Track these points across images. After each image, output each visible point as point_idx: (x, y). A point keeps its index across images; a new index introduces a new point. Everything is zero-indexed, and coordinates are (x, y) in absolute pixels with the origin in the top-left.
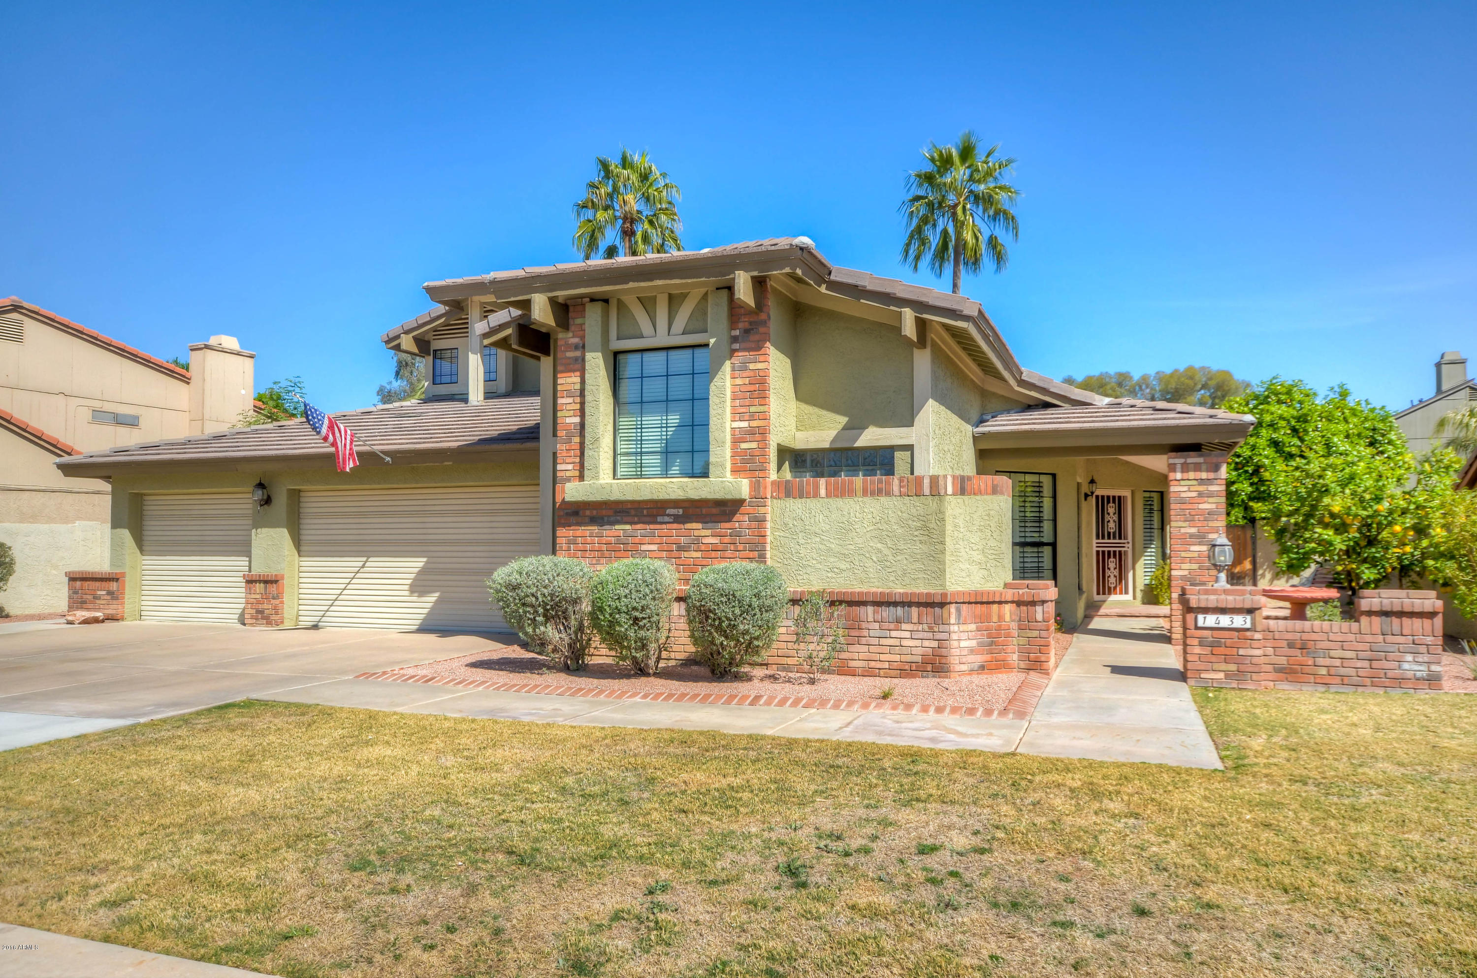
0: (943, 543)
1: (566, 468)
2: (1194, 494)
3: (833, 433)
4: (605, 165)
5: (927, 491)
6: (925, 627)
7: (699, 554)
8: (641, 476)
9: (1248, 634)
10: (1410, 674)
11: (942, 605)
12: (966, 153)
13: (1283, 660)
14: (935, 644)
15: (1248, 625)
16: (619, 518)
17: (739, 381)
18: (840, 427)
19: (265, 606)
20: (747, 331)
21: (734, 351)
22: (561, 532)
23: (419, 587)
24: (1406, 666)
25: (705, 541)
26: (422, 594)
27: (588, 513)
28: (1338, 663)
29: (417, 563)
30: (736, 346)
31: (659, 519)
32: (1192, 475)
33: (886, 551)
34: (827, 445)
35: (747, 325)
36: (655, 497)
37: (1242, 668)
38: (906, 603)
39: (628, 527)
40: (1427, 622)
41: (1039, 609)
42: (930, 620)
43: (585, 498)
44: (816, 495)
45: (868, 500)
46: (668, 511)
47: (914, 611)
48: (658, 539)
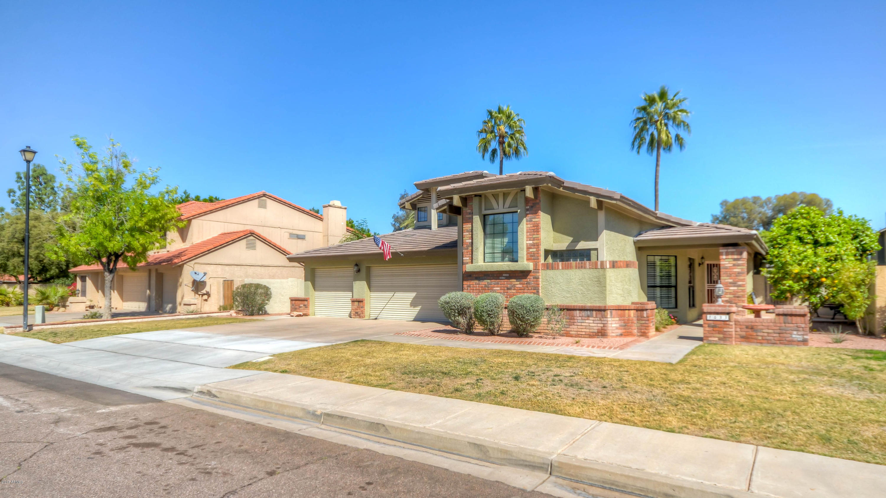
0: (605, 287)
1: (466, 259)
2: (731, 265)
3: (567, 244)
4: (490, 113)
5: (599, 267)
6: (598, 319)
7: (515, 291)
8: (494, 262)
9: (728, 322)
10: (795, 339)
11: (605, 310)
12: (663, 95)
13: (744, 334)
14: (602, 325)
15: (727, 319)
16: (486, 277)
17: (529, 226)
18: (570, 241)
19: (359, 311)
20: (532, 207)
21: (527, 214)
22: (465, 283)
23: (414, 304)
24: (794, 336)
25: (517, 286)
26: (415, 306)
27: (474, 276)
28: (766, 334)
29: (413, 295)
30: (528, 212)
31: (500, 278)
32: (730, 257)
33: (584, 290)
34: (565, 249)
35: (532, 204)
36: (498, 270)
37: (725, 336)
38: (591, 310)
39: (489, 281)
40: (802, 318)
41: (645, 312)
42: (600, 316)
43: (473, 270)
44: (558, 269)
45: (577, 270)
46: (503, 275)
47: (594, 312)
48: (500, 285)
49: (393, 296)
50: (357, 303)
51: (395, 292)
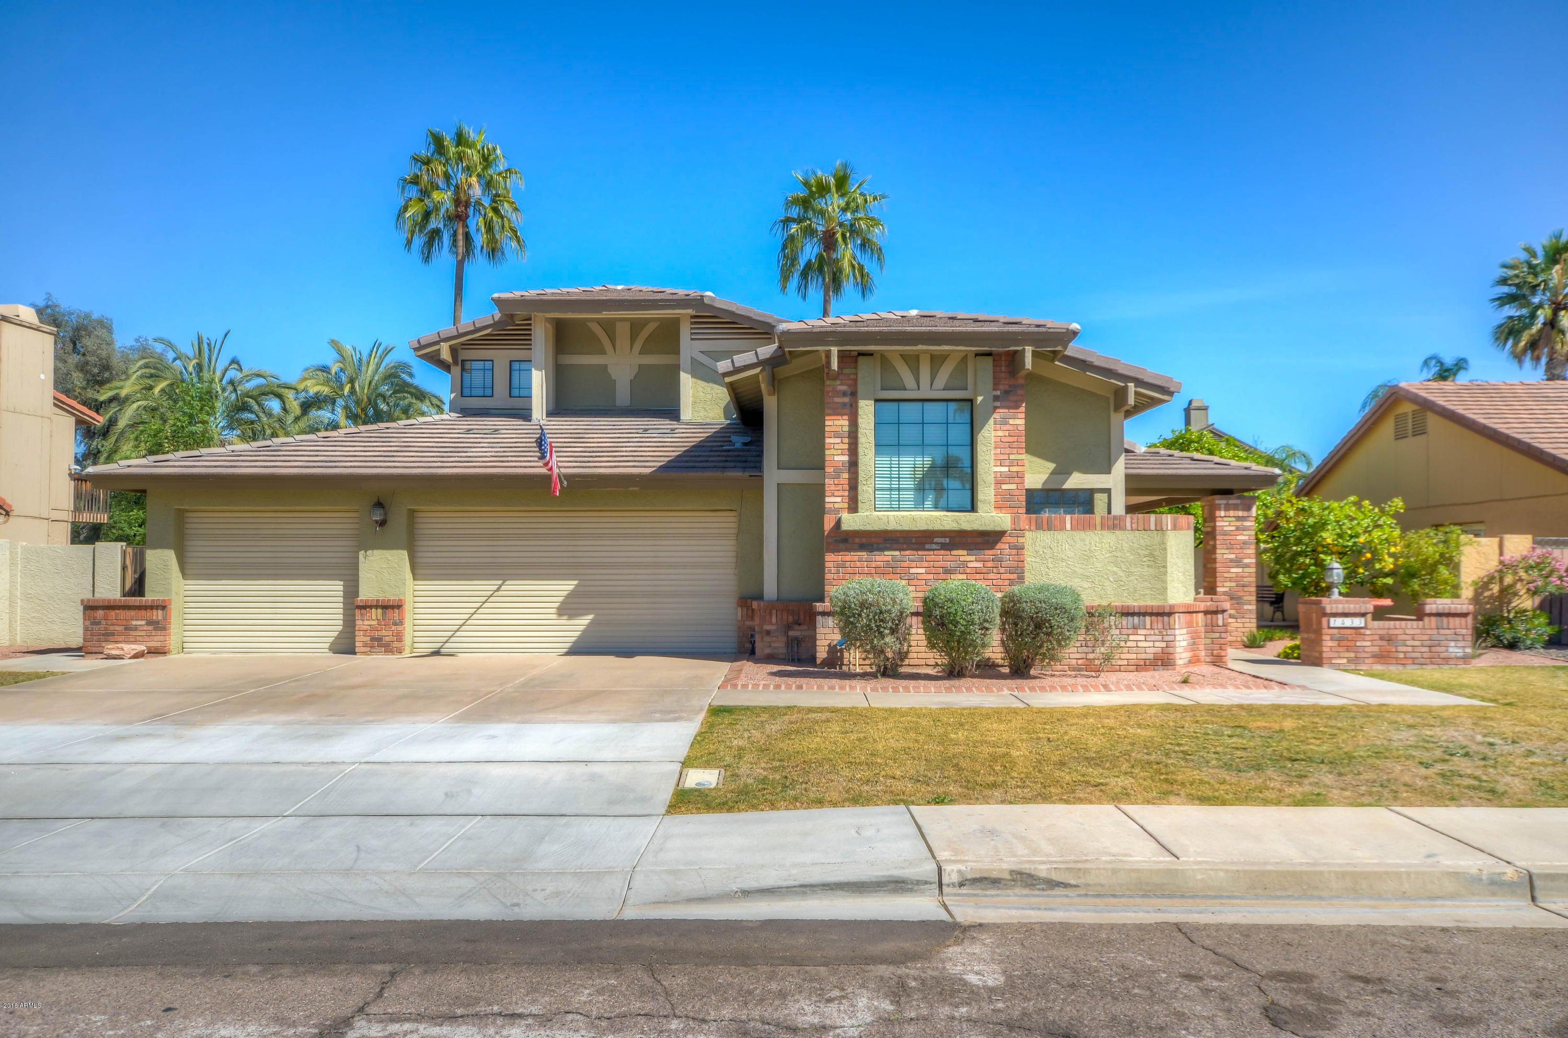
0: (1165, 567)
1: (835, 501)
2: (1233, 528)
3: (1045, 477)
4: (438, 141)
5: (1153, 527)
6: (1157, 631)
7: (964, 576)
8: (899, 509)
9: (1362, 631)
10: (1453, 655)
11: (1169, 614)
13: (1376, 649)
14: (1164, 645)
15: (1363, 625)
16: (888, 545)
17: (1000, 433)
18: (1050, 471)
19: (384, 633)
20: (1006, 393)
21: (996, 408)
22: (831, 557)
23: (568, 609)
24: (1451, 650)
25: (970, 565)
26: (571, 616)
27: (857, 540)
28: (1410, 649)
29: (568, 586)
30: (998, 404)
31: (927, 546)
32: (1232, 513)
33: (1120, 574)
35: (1007, 388)
36: (930, 528)
37: (1359, 655)
38: (1142, 614)
39: (897, 553)
40: (1463, 620)
41: (1220, 616)
42: (1160, 626)
43: (862, 528)
44: (1063, 528)
45: (1105, 533)
46: (936, 540)
47: (1148, 619)
48: (926, 564)
49: (498, 590)
50: (379, 611)
51: (505, 581)
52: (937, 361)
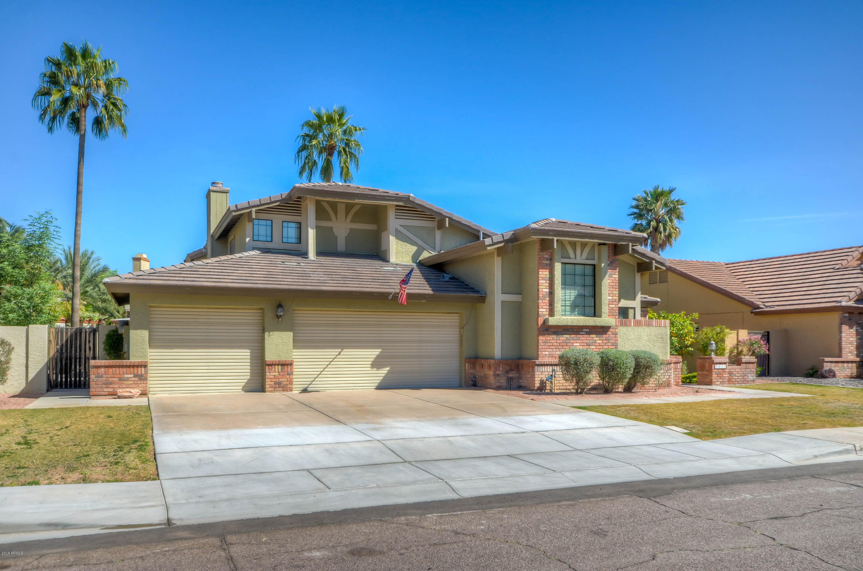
1: (544, 310)
5: (663, 325)
9: (725, 370)
14: (667, 377)
15: (725, 368)
16: (565, 332)
17: (610, 281)
19: (282, 379)
20: (612, 263)
21: (608, 270)
22: (541, 338)
23: (376, 364)
24: (749, 377)
25: (597, 342)
26: (378, 369)
27: (552, 330)
29: (375, 352)
30: (609, 268)
31: (580, 333)
35: (612, 260)
37: (723, 380)
39: (568, 336)
41: (679, 364)
45: (646, 328)
46: (584, 330)
47: (664, 366)
48: (580, 341)
49: (339, 354)
50: (280, 367)
51: (343, 349)
52: (584, 245)
